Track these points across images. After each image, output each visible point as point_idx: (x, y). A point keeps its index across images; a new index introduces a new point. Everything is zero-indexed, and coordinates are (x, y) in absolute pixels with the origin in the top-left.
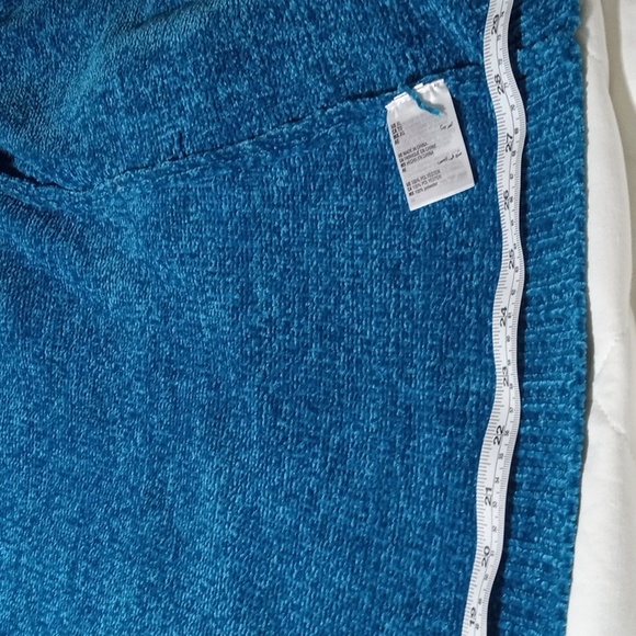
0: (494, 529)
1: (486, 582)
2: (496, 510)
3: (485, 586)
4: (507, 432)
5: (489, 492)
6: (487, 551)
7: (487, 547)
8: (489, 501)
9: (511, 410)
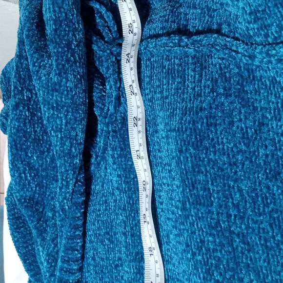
0: (145, 170)
1: (147, 199)
2: (144, 161)
3: (147, 201)
4: (139, 119)
5: (138, 152)
6: (144, 183)
7: (144, 181)
8: (139, 157)
9: (138, 107)
